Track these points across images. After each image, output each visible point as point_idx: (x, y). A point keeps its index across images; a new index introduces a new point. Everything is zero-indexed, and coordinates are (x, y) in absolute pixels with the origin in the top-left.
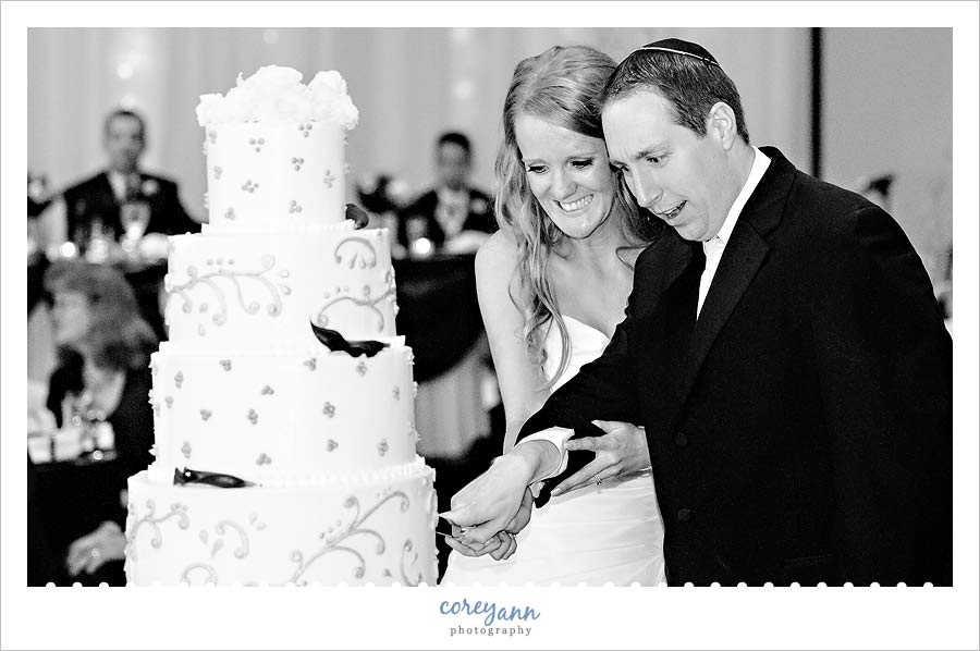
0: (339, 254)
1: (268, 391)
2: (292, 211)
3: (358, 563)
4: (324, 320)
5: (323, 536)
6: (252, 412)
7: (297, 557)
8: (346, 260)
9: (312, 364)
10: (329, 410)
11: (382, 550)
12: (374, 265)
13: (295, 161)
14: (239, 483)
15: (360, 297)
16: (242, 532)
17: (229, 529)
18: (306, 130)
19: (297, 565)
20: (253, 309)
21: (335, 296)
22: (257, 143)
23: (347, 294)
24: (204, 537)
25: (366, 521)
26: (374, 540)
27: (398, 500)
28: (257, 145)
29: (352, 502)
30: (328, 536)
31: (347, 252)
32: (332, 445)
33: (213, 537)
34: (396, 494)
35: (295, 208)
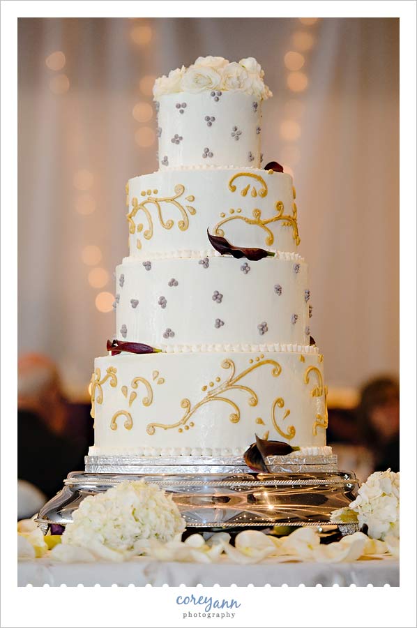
0: (233, 184)
1: (173, 283)
2: (205, 156)
3: (235, 412)
4: (220, 232)
5: (205, 388)
6: (162, 298)
7: (186, 405)
8: (240, 189)
9: (206, 263)
10: (218, 297)
11: (255, 403)
12: (264, 194)
13: (208, 118)
14: (149, 350)
15: (251, 217)
16: (149, 385)
17: (140, 384)
18: (217, 96)
19: (186, 410)
20: (170, 225)
21: (229, 215)
22: (181, 107)
23: (239, 214)
24: (125, 390)
25: (241, 380)
26: (248, 395)
27: (270, 367)
28: (182, 108)
29: (229, 364)
30: (209, 389)
31: (241, 184)
32: (220, 323)
33: (130, 390)
34: (268, 362)
35: (208, 153)
